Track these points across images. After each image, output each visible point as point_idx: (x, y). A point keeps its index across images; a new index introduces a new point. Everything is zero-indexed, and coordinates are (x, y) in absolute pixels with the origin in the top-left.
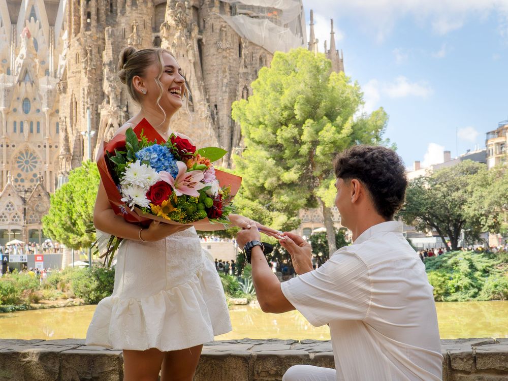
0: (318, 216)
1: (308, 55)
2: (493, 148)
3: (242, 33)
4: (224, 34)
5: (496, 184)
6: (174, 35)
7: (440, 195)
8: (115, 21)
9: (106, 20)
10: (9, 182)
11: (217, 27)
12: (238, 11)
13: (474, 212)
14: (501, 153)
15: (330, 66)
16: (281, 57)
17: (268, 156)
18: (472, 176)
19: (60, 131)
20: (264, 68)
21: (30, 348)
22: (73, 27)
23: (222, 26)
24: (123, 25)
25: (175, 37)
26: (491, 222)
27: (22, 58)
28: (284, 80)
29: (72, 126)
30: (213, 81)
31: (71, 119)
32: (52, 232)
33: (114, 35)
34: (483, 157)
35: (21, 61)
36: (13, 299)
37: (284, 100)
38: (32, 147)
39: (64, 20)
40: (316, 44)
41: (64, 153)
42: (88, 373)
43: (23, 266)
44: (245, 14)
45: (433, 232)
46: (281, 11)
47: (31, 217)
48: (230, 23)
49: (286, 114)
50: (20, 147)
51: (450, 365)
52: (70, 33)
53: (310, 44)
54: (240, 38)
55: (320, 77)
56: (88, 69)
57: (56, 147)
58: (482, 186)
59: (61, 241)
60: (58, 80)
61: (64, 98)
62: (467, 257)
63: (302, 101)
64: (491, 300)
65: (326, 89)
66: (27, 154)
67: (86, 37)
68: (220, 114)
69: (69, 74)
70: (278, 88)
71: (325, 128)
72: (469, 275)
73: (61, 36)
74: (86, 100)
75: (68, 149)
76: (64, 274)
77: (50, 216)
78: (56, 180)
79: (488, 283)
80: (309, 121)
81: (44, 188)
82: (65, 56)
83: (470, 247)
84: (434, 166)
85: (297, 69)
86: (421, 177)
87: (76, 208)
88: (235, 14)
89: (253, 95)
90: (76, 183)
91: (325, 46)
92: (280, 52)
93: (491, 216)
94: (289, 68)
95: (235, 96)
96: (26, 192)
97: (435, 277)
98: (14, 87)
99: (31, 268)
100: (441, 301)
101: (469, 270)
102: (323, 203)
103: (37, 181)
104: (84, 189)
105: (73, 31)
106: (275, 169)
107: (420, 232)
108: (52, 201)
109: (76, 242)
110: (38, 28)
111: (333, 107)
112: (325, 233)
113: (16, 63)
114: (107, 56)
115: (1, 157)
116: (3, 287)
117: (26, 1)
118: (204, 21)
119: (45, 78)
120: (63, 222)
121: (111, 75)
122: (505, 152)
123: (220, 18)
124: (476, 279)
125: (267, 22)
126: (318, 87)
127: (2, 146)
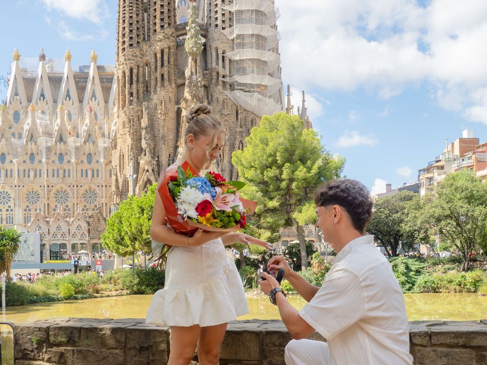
0: (293, 232)
1: (286, 117)
2: (423, 181)
3: (238, 103)
4: (226, 104)
5: (427, 208)
7: (383, 217)
8: (149, 98)
9: (144, 97)
10: (78, 211)
11: (221, 99)
12: (236, 87)
13: (409, 229)
14: (430, 185)
15: (303, 125)
16: (267, 120)
17: (258, 190)
18: (408, 202)
19: (113, 175)
20: (255, 127)
21: (104, 325)
22: (121, 103)
23: (224, 99)
24: (155, 100)
26: (422, 235)
27: (86, 126)
28: (269, 135)
29: (120, 172)
31: (120, 167)
32: (108, 245)
33: (149, 108)
34: (416, 188)
35: (86, 128)
36: (82, 291)
37: (269, 150)
38: (93, 187)
39: (115, 99)
40: (291, 110)
41: (115, 190)
43: (88, 268)
44: (241, 90)
45: (378, 243)
46: (266, 86)
47: (93, 234)
48: (230, 96)
49: (270, 160)
50: (86, 187)
52: (119, 108)
53: (287, 109)
54: (237, 106)
55: (295, 132)
56: (131, 132)
57: (110, 186)
58: (416, 209)
59: (114, 251)
60: (111, 140)
61: (115, 152)
62: (404, 261)
63: (282, 150)
65: (299, 141)
66: (90, 191)
67: (130, 110)
69: (118, 136)
70: (265, 141)
71: (298, 169)
72: (406, 274)
73: (112, 110)
74: (130, 154)
75: (117, 188)
76: (116, 273)
77: (106, 234)
78: (110, 209)
79: (420, 280)
80: (287, 165)
81: (102, 215)
82: (116, 123)
83: (407, 254)
84: (378, 195)
85: (278, 128)
87: (124, 228)
88: (234, 90)
89: (246, 147)
90: (124, 211)
92: (266, 116)
93: (422, 231)
94: (273, 127)
95: (234, 147)
96: (90, 217)
98: (81, 146)
99: (93, 270)
101: (405, 271)
102: (297, 223)
103: (97, 210)
105: (121, 106)
106: (262, 199)
108: (107, 224)
109: (124, 251)
110: (97, 105)
112: (299, 244)
113: (83, 129)
114: (144, 122)
115: (73, 194)
116: (75, 282)
117: (89, 86)
118: (212, 96)
119: (102, 139)
120: (115, 238)
121: (146, 135)
122: (433, 184)
123: (223, 93)
124: (411, 277)
125: (256, 94)
126: (294, 140)
127: (73, 186)
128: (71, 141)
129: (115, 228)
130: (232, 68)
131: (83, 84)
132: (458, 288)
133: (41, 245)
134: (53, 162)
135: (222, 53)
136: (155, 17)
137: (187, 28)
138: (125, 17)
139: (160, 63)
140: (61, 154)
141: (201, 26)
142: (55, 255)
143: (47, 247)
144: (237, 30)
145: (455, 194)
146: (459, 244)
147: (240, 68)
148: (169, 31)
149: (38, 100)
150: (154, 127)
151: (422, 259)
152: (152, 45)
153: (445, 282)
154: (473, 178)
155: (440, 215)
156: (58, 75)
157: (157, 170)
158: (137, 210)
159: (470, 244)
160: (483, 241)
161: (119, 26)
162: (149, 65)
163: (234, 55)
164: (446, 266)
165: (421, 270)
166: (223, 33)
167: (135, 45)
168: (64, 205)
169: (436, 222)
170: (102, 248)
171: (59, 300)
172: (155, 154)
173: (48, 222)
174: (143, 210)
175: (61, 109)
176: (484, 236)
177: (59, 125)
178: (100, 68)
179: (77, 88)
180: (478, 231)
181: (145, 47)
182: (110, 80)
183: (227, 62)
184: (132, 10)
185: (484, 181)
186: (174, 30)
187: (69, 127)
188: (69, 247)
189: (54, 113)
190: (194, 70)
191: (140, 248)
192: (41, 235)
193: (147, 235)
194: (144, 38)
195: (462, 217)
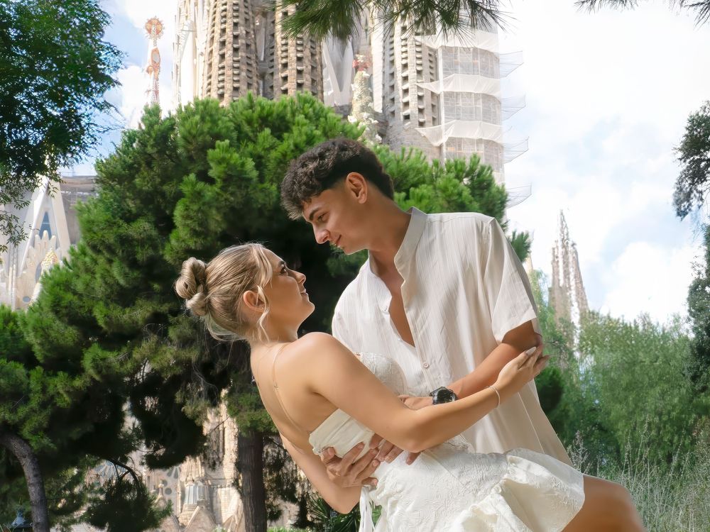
137: (352, 119)
138: (222, 87)
141: (379, 118)
166: (420, 134)
184: (238, 75)
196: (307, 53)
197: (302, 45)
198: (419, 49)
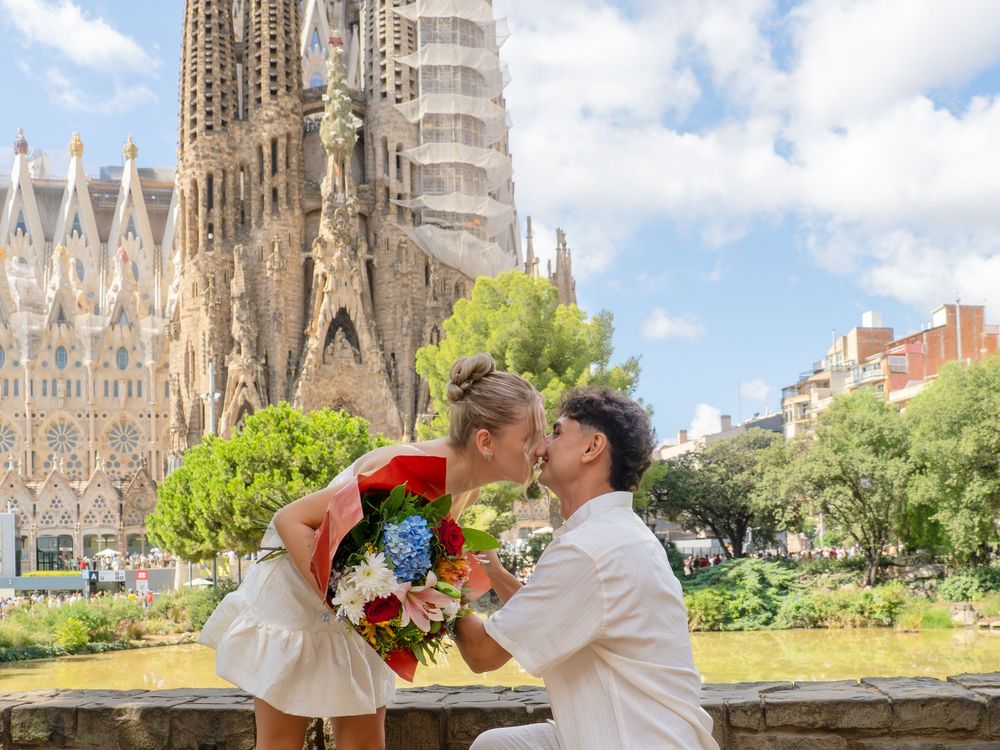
0: (542, 510)
1: (524, 280)
2: (791, 410)
3: (429, 251)
4: (404, 252)
5: (797, 462)
6: (332, 255)
7: (715, 479)
8: (247, 236)
9: (235, 234)
10: (98, 467)
11: (394, 242)
12: (424, 219)
13: (765, 503)
14: (803, 417)
15: (556, 296)
16: (485, 285)
18: (761, 450)
19: (171, 394)
20: (462, 299)
21: (126, 702)
22: (188, 245)
23: (401, 242)
24: (259, 241)
25: (334, 258)
26: (789, 516)
27: (115, 291)
28: (490, 316)
29: (187, 386)
30: (389, 320)
31: (187, 376)
32: (160, 537)
33: (246, 256)
34: (777, 424)
35: (115, 295)
36: (105, 634)
37: (491, 345)
38: (131, 417)
39: (176, 236)
40: (535, 266)
41: (177, 425)
42: (211, 737)
43: (119, 586)
44: (434, 224)
45: (706, 532)
46: (485, 218)
47: (130, 516)
48: (412, 236)
50: (114, 418)
51: (728, 720)
52: (183, 255)
53: (527, 265)
54: (427, 258)
55: (542, 311)
56: (211, 304)
57: (166, 416)
58: (777, 464)
59: (173, 551)
60: (167, 322)
61: (177, 346)
62: (756, 567)
63: (516, 347)
64: (791, 628)
65: (551, 329)
66: (124, 427)
67: (206, 260)
68: (400, 366)
69: (183, 313)
70: (482, 329)
71: (550, 385)
72: (760, 593)
73: (171, 259)
74: (207, 349)
75: (182, 419)
77: (158, 515)
78: (166, 463)
79: (787, 604)
81: (148, 476)
82: (177, 286)
83: (761, 552)
84: (707, 437)
85: (508, 301)
86: (688, 453)
87: (194, 503)
88: (420, 223)
89: (446, 338)
90: (194, 468)
91: (549, 268)
92: (484, 278)
93: (789, 507)
94: (498, 300)
95: (421, 340)
96: (123, 480)
97: (710, 596)
98: (105, 331)
99: (130, 590)
100: (719, 630)
101: (759, 586)
103: (138, 465)
104: (206, 475)
105: (188, 251)
107: (688, 532)
108: (159, 495)
109: (195, 551)
110: (139, 247)
111: (561, 354)
113: (108, 297)
114: (238, 285)
115: (87, 431)
116: (91, 617)
117: (121, 209)
118: (375, 235)
119: (148, 319)
120: (176, 524)
121: (243, 313)
122: (809, 416)
123: (397, 229)
124: (769, 598)
125: (465, 234)
126: (540, 326)
127: (88, 416)
128: (83, 321)
129: (176, 503)
130: (417, 180)
131: (109, 205)
132: (858, 618)
133: (17, 539)
134: (44, 364)
135: (395, 149)
136: (259, 72)
137: (325, 97)
138: (195, 70)
139: (270, 167)
140: (61, 349)
141: (352, 94)
142: (49, 559)
143: (31, 543)
144: (425, 105)
145: (850, 435)
146: (859, 534)
147: (431, 182)
148: (288, 102)
149: (12, 235)
150: (257, 295)
151: (789, 562)
152: (253, 129)
153: (834, 608)
154: (883, 404)
155: (822, 476)
156: (54, 185)
157: (264, 384)
158: (221, 465)
159: (880, 532)
160: (904, 526)
161: (183, 89)
162: (246, 170)
163: (419, 155)
164: (837, 576)
165: (789, 583)
166: (397, 111)
167: (218, 128)
168: (68, 455)
169: (815, 489)
170: (148, 546)
171: (54, 655)
172: (259, 350)
173: (32, 491)
174: (234, 466)
175: (62, 254)
176: (905, 517)
177: (57, 288)
178: (144, 173)
179: (97, 213)
180: (893, 507)
181: (238, 132)
182: (166, 198)
183: (406, 168)
184: (211, 56)
185: (903, 410)
186: (297, 101)
187: (78, 293)
188: (78, 543)
189: (47, 261)
190: (338, 183)
191: (228, 544)
192: (17, 518)
193: (244, 516)
194: (236, 115)
195: (863, 481)
196: (281, 30)
197: (275, 22)
198: (396, 22)
